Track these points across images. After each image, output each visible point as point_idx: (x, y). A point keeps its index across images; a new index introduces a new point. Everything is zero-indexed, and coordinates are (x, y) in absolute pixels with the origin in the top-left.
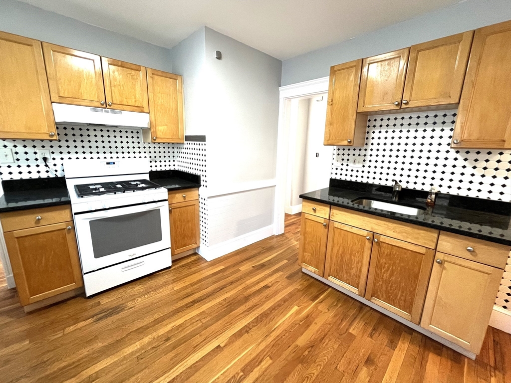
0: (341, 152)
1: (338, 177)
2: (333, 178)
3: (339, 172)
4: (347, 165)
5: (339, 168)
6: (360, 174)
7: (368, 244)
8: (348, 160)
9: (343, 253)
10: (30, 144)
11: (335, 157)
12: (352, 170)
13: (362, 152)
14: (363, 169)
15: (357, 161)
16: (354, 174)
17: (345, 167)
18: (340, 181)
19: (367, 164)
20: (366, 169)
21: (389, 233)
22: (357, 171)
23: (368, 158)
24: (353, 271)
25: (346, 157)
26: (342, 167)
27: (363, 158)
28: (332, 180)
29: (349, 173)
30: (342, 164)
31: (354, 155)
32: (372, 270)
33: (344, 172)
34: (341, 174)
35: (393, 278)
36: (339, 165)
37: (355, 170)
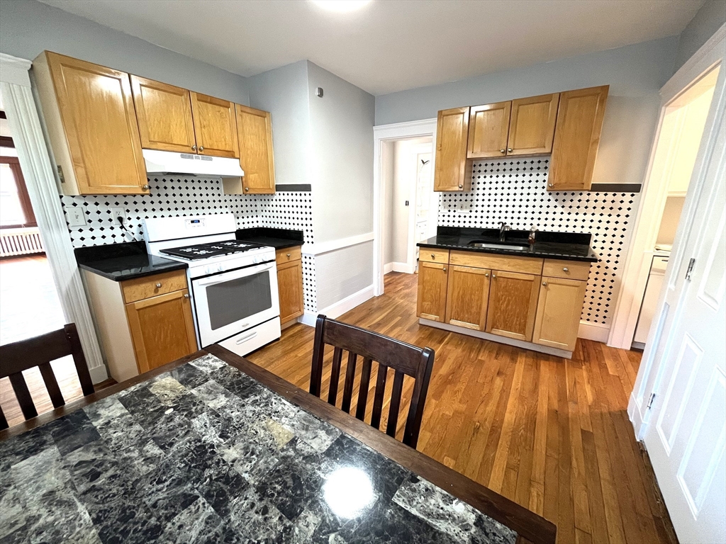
0: (448, 198)
1: (446, 224)
2: (441, 225)
3: (446, 218)
4: (455, 211)
5: (446, 215)
6: (467, 219)
7: (486, 281)
8: (455, 206)
9: (463, 294)
10: (102, 201)
11: (441, 203)
12: (460, 216)
13: (469, 198)
14: (471, 214)
15: (464, 207)
16: (462, 219)
17: (452, 213)
18: (448, 228)
19: (474, 208)
20: (473, 214)
21: (505, 267)
22: (465, 217)
23: (475, 203)
24: (474, 310)
25: (453, 203)
26: (449, 213)
27: (471, 203)
28: (439, 227)
29: (457, 219)
30: (449, 211)
31: (461, 200)
32: (491, 303)
33: (451, 219)
34: (448, 221)
35: (510, 307)
36: (445, 212)
37: (462, 215)
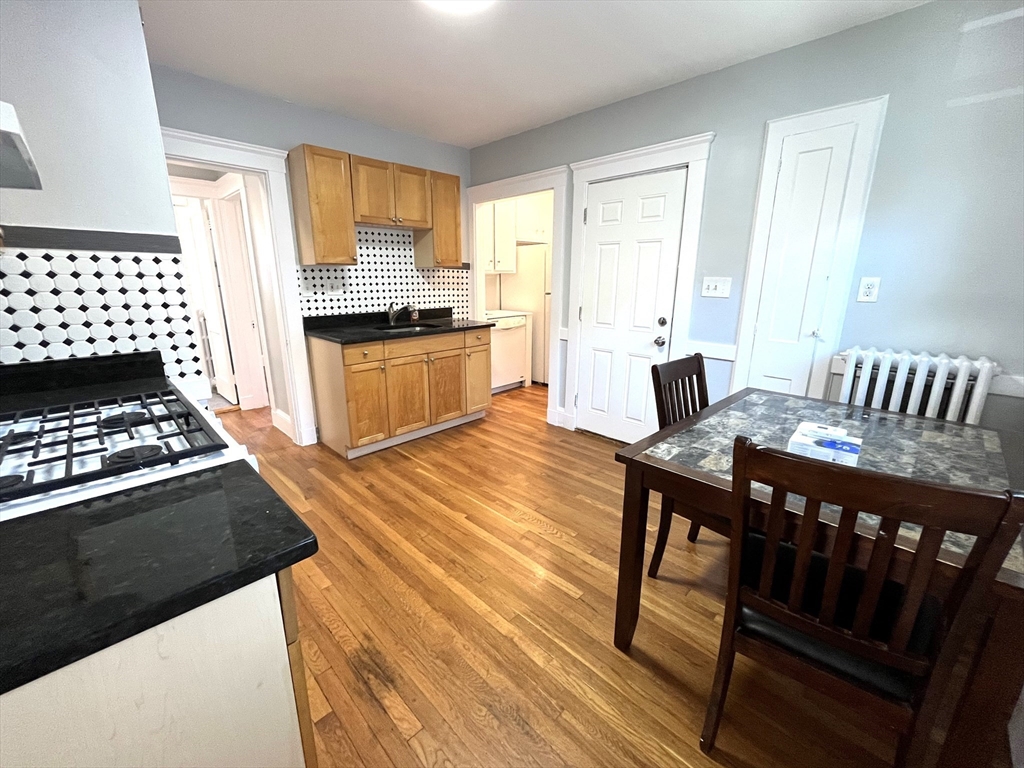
0: (309, 274)
1: (314, 313)
2: (306, 315)
3: (313, 305)
4: (323, 293)
5: (312, 299)
6: (342, 304)
8: (322, 286)
11: (299, 282)
12: (331, 300)
13: (339, 274)
15: (335, 287)
16: (335, 304)
17: (319, 297)
18: (318, 318)
19: (348, 288)
20: (348, 296)
22: (338, 300)
23: (348, 281)
25: (318, 282)
26: (315, 297)
27: (342, 281)
28: (305, 319)
29: (328, 304)
30: (315, 293)
31: (329, 278)
33: (320, 304)
34: (317, 308)
36: (309, 294)
37: (335, 298)
